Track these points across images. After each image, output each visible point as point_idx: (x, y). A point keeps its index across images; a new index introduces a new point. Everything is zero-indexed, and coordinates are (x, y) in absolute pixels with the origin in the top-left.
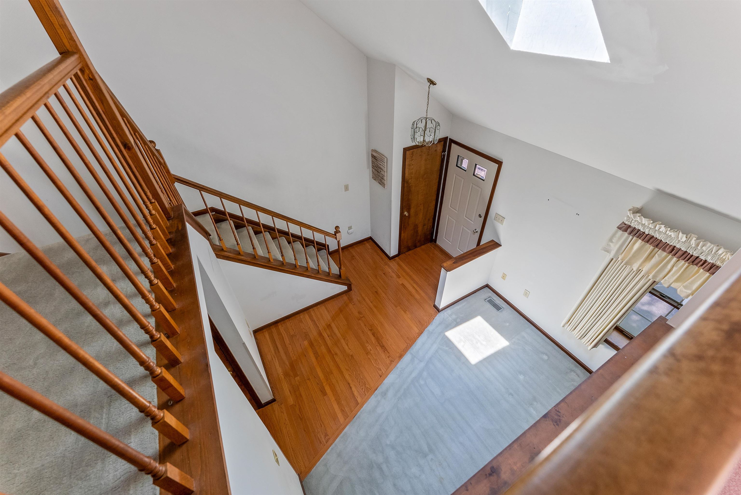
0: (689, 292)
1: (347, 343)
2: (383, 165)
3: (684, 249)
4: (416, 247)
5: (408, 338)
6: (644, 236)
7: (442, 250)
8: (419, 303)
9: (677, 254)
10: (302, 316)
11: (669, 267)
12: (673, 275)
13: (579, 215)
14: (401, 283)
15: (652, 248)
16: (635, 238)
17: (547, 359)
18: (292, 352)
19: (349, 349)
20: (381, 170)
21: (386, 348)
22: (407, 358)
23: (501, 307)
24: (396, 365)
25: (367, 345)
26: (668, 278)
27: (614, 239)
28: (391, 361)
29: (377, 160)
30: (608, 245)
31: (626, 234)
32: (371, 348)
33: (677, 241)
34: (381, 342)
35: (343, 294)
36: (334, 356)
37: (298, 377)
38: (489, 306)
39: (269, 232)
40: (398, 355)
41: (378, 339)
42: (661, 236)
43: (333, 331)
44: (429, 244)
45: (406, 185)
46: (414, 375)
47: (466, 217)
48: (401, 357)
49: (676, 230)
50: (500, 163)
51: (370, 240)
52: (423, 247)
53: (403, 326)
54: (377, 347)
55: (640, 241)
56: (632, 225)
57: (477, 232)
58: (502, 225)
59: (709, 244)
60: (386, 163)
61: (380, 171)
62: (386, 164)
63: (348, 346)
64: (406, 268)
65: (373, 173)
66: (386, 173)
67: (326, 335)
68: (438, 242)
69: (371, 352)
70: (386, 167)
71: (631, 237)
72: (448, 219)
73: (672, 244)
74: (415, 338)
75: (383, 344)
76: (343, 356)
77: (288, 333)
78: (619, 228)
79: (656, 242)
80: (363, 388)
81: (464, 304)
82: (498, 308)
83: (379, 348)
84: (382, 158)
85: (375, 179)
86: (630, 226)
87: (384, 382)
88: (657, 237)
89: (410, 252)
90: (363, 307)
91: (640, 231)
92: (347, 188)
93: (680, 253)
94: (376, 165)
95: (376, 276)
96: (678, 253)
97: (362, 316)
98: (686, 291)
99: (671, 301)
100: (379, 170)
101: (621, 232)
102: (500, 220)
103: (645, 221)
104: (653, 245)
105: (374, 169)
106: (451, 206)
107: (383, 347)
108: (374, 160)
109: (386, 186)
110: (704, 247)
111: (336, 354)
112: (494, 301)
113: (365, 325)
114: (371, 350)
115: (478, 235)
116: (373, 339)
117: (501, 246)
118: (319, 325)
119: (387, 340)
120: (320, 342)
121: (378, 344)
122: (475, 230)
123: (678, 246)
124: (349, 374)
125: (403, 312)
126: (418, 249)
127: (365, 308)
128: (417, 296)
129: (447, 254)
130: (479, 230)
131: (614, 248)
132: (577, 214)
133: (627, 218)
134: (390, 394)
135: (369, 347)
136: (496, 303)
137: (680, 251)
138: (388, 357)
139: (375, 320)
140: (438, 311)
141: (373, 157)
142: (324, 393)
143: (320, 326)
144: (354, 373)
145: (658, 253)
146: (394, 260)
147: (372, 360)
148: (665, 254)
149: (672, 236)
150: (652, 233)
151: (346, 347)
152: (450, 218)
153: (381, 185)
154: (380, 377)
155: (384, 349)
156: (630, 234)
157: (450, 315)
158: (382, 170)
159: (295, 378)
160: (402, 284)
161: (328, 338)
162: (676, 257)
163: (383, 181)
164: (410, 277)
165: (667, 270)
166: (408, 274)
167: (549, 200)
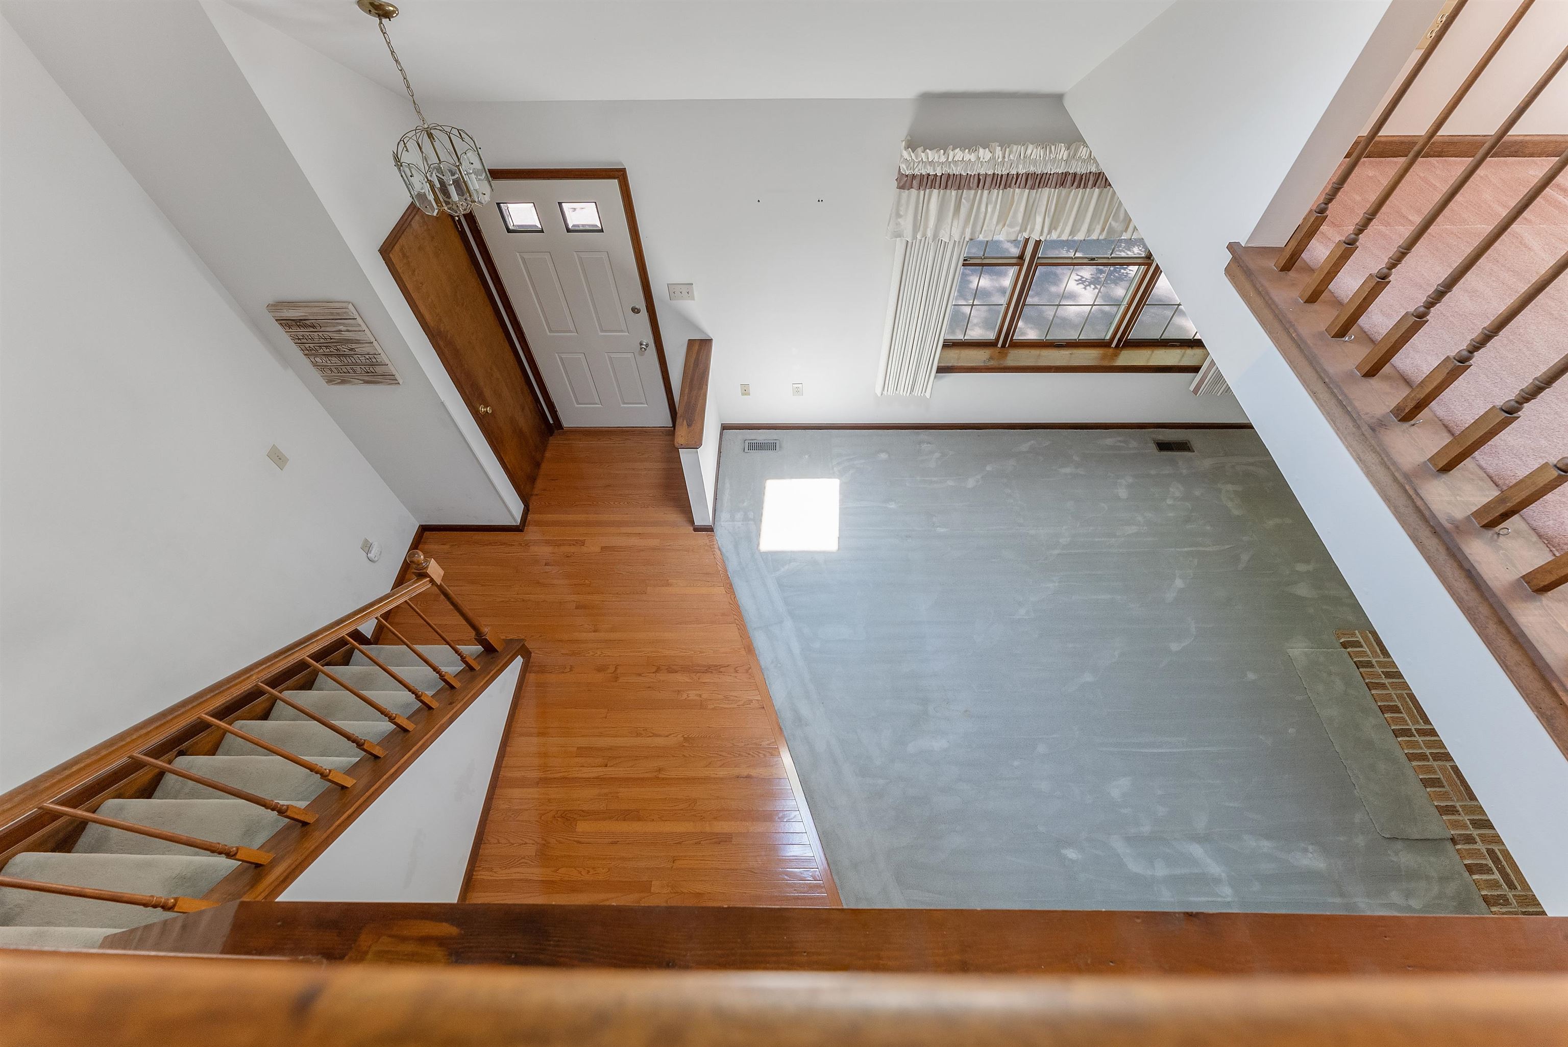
0: (1018, 228)
1: (651, 735)
2: (350, 329)
3: (990, 172)
4: (538, 465)
5: (723, 614)
6: (938, 178)
7: (586, 431)
8: (669, 549)
9: (986, 184)
10: (500, 804)
11: (983, 209)
12: (991, 218)
13: (822, 200)
14: (598, 549)
15: (954, 193)
16: (927, 190)
17: (889, 456)
18: (580, 873)
19: (667, 736)
20: (354, 346)
21: (715, 664)
22: (760, 641)
23: (773, 441)
24: (760, 667)
25: (685, 696)
26: (988, 226)
27: (901, 211)
28: (747, 671)
29: (314, 327)
30: (897, 224)
31: (914, 191)
32: (698, 692)
33: (980, 165)
34: (698, 665)
35: (525, 675)
36: (661, 776)
37: (653, 883)
38: (758, 455)
39: (182, 753)
40: (743, 652)
41: (687, 669)
42: (958, 168)
43: (600, 749)
44: (553, 441)
45: (441, 343)
46: (796, 648)
47: (602, 331)
48: (750, 649)
49: (974, 147)
50: (619, 175)
51: (427, 534)
52: (548, 454)
53: (695, 607)
54: (700, 680)
55: (935, 192)
56: (916, 172)
57: (647, 345)
58: (694, 300)
59: (1015, 147)
60: (357, 317)
61: (351, 350)
62: (359, 321)
63: (660, 736)
64: (570, 517)
65: (321, 368)
66: (375, 343)
67: (600, 769)
68: (566, 424)
69: (705, 696)
70: (367, 330)
71: (922, 192)
72: (563, 364)
73: (974, 173)
74: (731, 602)
75: (704, 666)
76: (674, 756)
77: (523, 860)
78: (901, 187)
79: (955, 181)
80: (764, 752)
81: (727, 485)
82: (772, 446)
83: (707, 678)
84: (335, 311)
85: (343, 382)
86: (914, 176)
87: (776, 708)
88: (954, 172)
89: (539, 484)
90: (591, 653)
91: (930, 175)
92: (278, 458)
93: (989, 180)
94: (322, 341)
95: (538, 583)
96: (987, 182)
97: (612, 669)
98: (1013, 230)
99: (975, 260)
100: (344, 349)
101: (907, 191)
102: (685, 293)
103: (932, 155)
104: (955, 188)
105: (316, 356)
106: (551, 331)
107: (709, 669)
108: (301, 332)
109: (398, 376)
110: (1011, 156)
111: (660, 770)
112: (755, 441)
113: (640, 675)
114: (700, 696)
115: (652, 350)
116: (681, 678)
117: (711, 340)
118: (561, 774)
119: (701, 652)
120: (606, 791)
121: (699, 674)
122: (641, 344)
123: (982, 172)
124: (720, 767)
125: (666, 588)
126: (544, 466)
127: (599, 653)
128: (654, 542)
129: (608, 431)
130: (649, 339)
131: (907, 224)
132: (819, 201)
133: (906, 165)
134: (805, 710)
135: (693, 695)
136: (759, 442)
137: (987, 178)
138: (736, 672)
139: (643, 649)
140: (709, 529)
141: (286, 323)
142: (723, 839)
143: (564, 774)
144: (723, 754)
145: (964, 195)
146: (528, 526)
147: (721, 706)
148: (973, 192)
149: (973, 160)
150: (947, 170)
151: (659, 741)
152: (563, 356)
153: (381, 382)
154: (763, 711)
155: (716, 670)
156: (920, 189)
157: (733, 519)
158: (358, 342)
159: (650, 892)
160: (602, 548)
161: (610, 769)
162: (986, 190)
163: (379, 369)
164: (600, 524)
165: (982, 216)
166: (588, 524)
167: (759, 201)
